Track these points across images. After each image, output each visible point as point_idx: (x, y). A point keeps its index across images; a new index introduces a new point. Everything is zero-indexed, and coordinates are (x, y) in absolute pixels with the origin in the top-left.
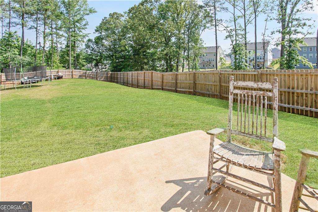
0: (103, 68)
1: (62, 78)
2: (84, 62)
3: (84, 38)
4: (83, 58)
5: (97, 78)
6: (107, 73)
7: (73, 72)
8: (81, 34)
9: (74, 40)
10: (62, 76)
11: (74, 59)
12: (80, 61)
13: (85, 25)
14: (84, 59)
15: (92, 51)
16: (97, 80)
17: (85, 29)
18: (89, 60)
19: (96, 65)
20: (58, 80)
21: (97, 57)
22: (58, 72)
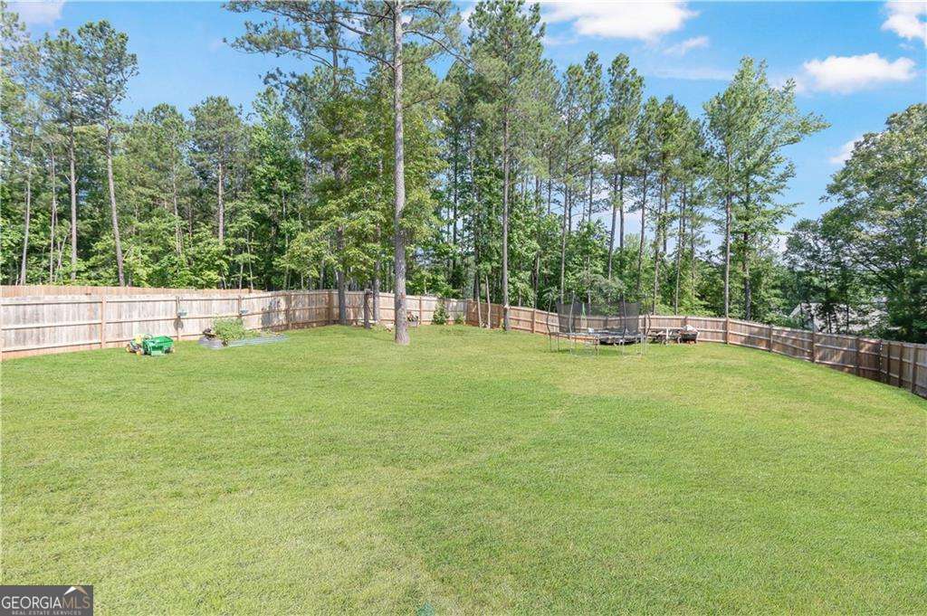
0: (854, 322)
1: (694, 340)
2: (776, 296)
3: (777, 221)
4: (773, 284)
5: (812, 355)
6: (858, 342)
7: (730, 326)
8: (769, 207)
9: (745, 230)
10: (695, 335)
11: (743, 287)
12: (763, 293)
13: (784, 177)
14: (774, 287)
15: (810, 262)
16: (813, 361)
17: (781, 190)
18: (798, 289)
19: (827, 310)
20: (682, 344)
21: (826, 280)
22: (685, 322)
